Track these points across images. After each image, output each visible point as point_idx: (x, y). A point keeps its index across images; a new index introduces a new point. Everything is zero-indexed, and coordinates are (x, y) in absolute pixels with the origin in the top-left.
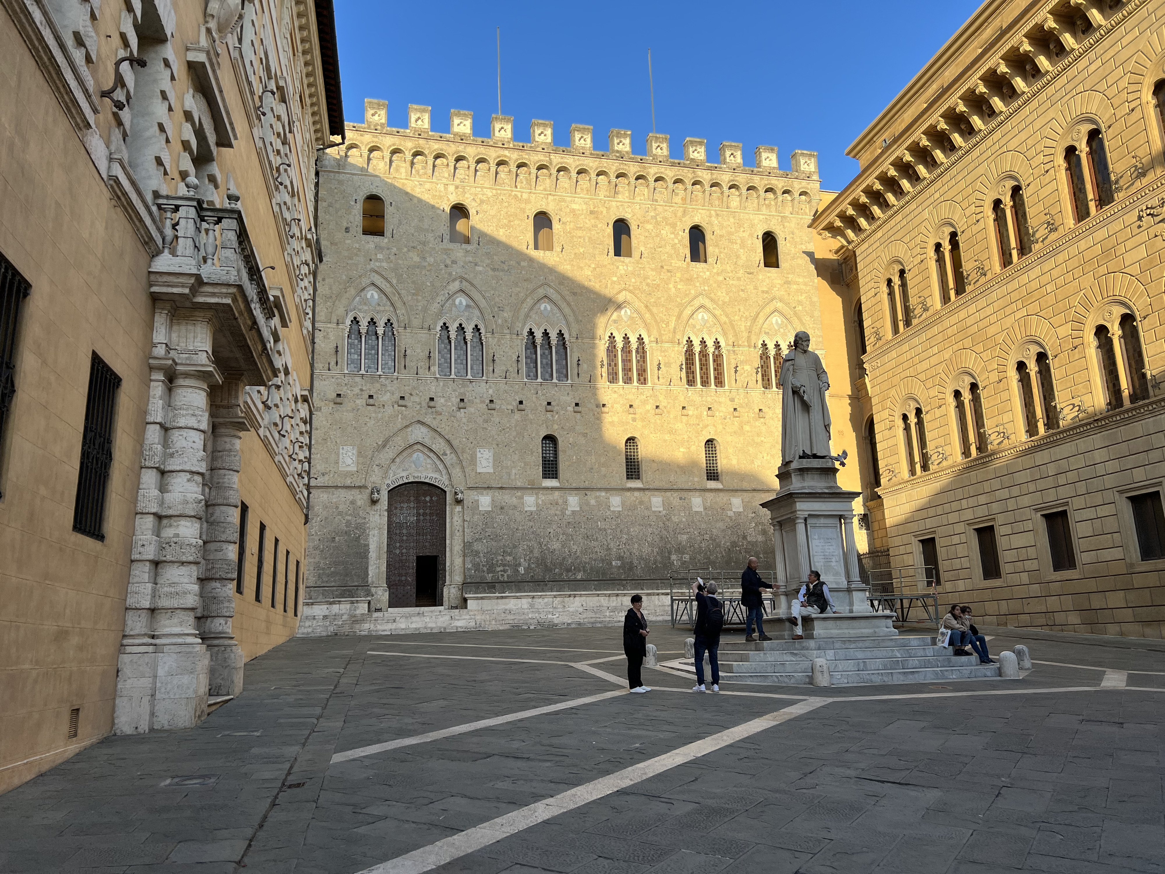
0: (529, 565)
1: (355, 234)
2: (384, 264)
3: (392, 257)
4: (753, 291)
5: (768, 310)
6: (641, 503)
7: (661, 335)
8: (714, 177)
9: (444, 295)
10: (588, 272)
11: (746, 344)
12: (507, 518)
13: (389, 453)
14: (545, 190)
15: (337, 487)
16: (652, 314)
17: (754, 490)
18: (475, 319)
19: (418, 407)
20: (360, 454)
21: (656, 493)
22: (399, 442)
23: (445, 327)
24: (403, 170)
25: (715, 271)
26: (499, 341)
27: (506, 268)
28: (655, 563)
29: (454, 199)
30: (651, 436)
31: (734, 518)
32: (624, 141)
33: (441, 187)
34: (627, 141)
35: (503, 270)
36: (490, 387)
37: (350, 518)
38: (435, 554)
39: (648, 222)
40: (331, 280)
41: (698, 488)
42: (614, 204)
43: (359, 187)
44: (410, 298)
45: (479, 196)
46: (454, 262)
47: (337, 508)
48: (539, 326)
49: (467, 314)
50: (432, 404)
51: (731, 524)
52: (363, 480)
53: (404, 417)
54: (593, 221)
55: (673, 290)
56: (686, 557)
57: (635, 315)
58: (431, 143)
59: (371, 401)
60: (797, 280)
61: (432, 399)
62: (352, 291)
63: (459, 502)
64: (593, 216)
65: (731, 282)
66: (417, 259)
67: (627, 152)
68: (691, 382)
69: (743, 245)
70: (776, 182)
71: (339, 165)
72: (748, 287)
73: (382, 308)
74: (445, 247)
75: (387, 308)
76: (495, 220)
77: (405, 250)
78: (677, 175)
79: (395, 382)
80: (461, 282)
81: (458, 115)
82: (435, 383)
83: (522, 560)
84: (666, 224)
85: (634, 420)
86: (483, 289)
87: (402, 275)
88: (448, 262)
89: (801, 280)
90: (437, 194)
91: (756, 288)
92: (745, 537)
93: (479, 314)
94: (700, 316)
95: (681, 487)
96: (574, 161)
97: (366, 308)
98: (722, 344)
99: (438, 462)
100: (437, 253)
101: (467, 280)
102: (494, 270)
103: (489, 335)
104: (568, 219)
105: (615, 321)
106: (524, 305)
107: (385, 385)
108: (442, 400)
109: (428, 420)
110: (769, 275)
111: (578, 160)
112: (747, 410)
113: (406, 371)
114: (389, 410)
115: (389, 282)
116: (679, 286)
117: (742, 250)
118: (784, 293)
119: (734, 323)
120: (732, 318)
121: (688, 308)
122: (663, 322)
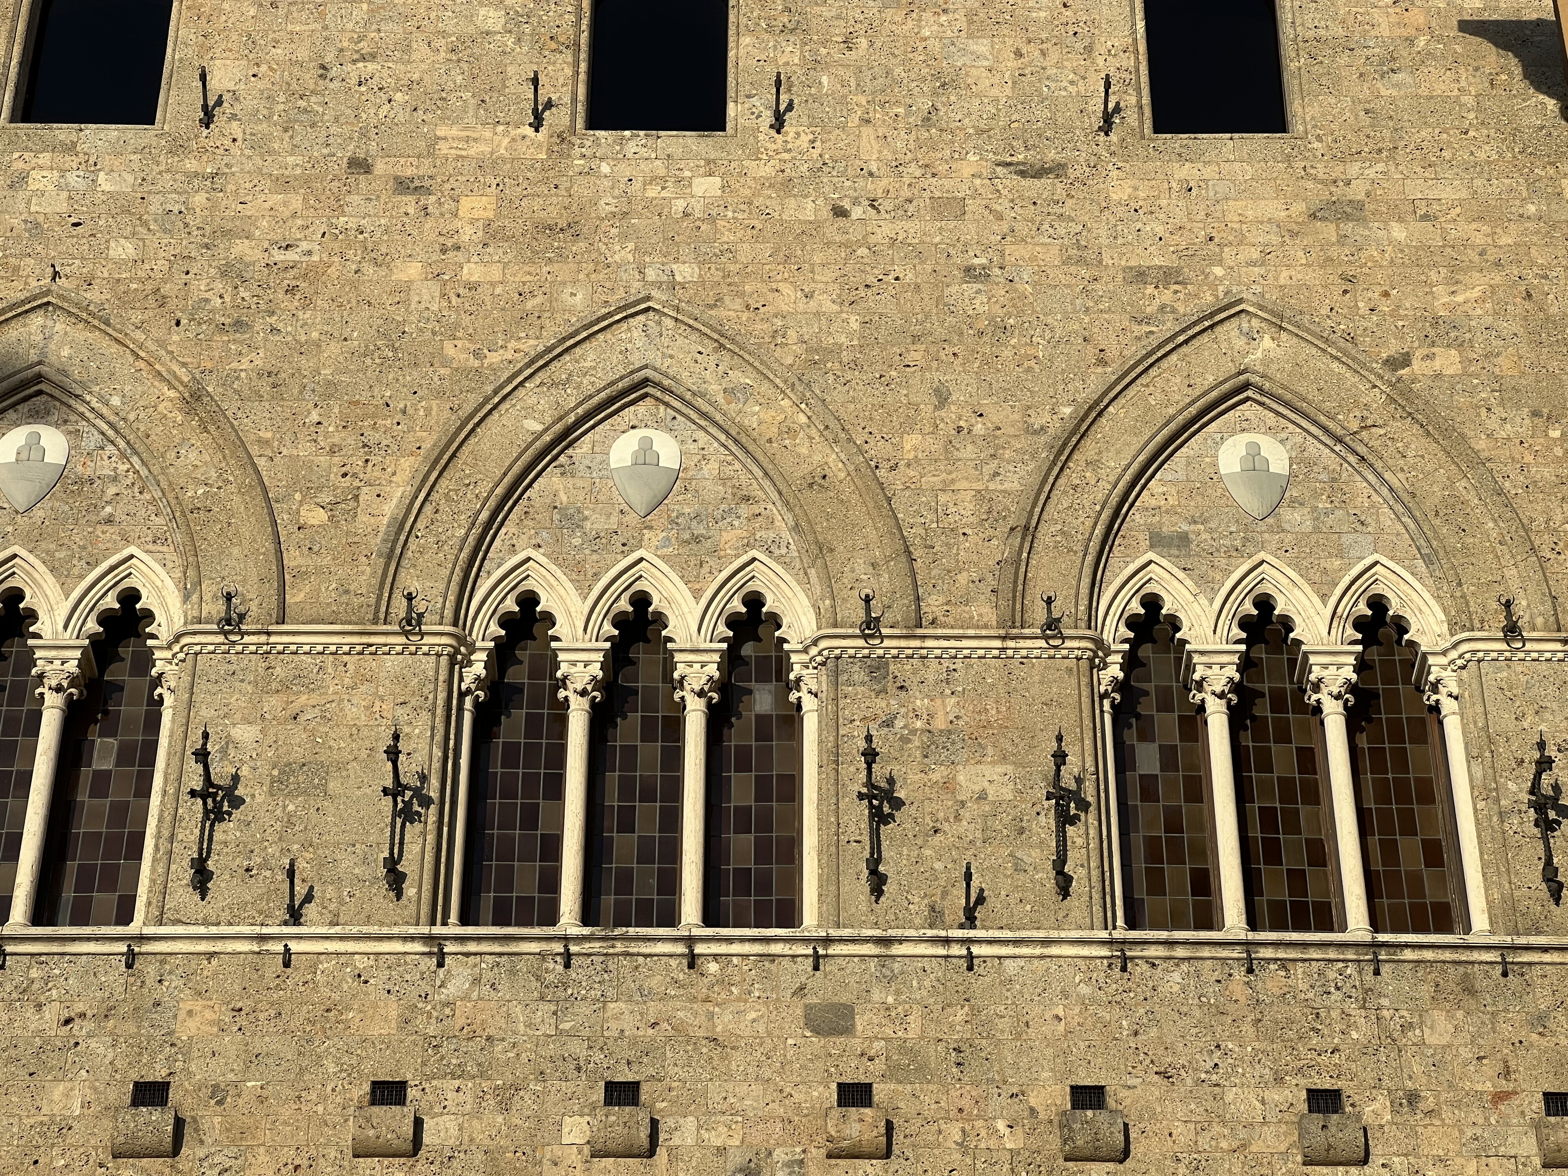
4: (1058, 276)
7: (279, 578)
11: (982, 610)
55: (425, 292)
68: (500, 895)
89: (1449, 191)
91: (1081, 255)
98: (797, 627)
112: (960, 1094)
116: (472, 272)
117: (982, 46)
118: (1313, 277)
119: (895, 481)
120: (877, 449)
121: (529, 395)
122: (310, 492)
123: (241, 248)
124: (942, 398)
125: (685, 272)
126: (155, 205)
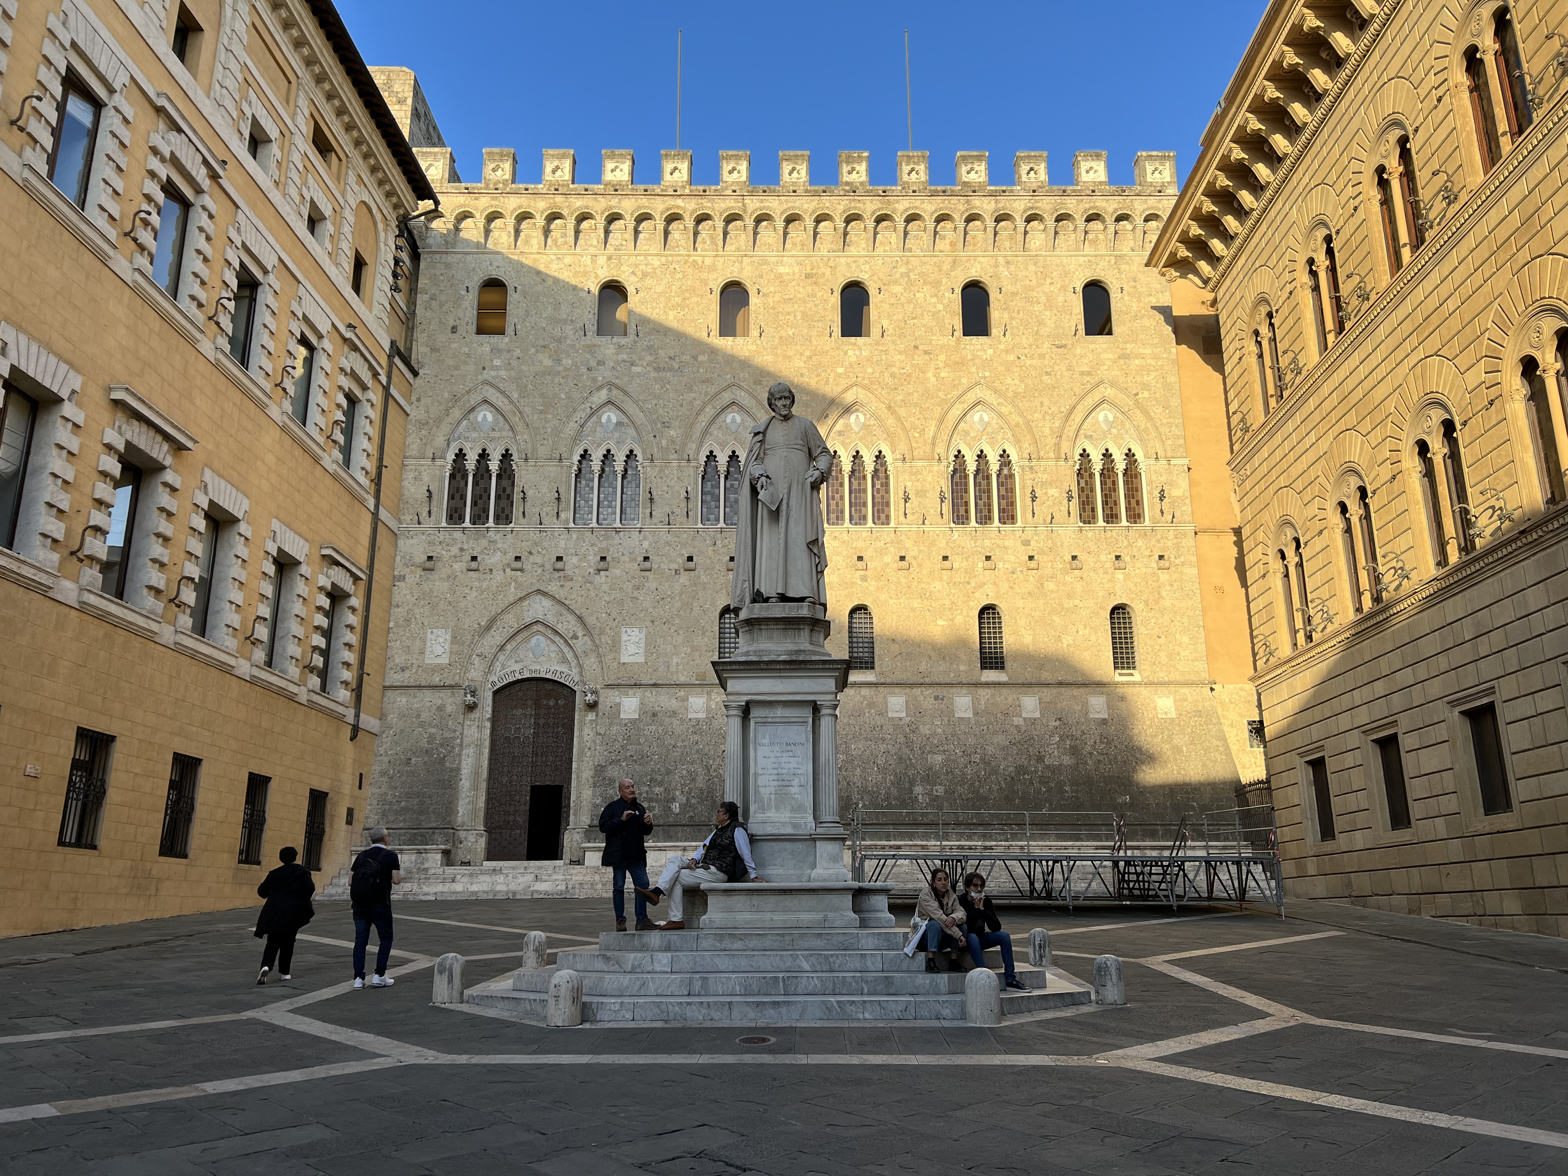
0: (687, 800)
1: (464, 334)
2: (503, 373)
3: (514, 363)
4: (1065, 373)
5: (1090, 401)
6: (871, 705)
7: (912, 449)
8: (1000, 205)
9: (584, 410)
10: (798, 363)
11: (1052, 455)
12: (660, 729)
13: (496, 637)
14: (738, 250)
15: (420, 687)
16: (898, 418)
17: (1060, 684)
18: (629, 441)
19: (540, 570)
20: (454, 637)
21: (897, 690)
22: (511, 621)
23: (585, 455)
24: (534, 242)
25: (1002, 347)
26: (661, 470)
27: (676, 366)
28: (887, 799)
29: (605, 275)
30: (891, 602)
31: (1023, 729)
32: (858, 168)
33: (587, 260)
34: (863, 167)
35: (671, 369)
36: (645, 538)
37: (433, 730)
38: (557, 783)
39: (896, 282)
40: (429, 400)
41: (964, 681)
42: (843, 260)
43: (474, 269)
44: (536, 416)
45: (641, 268)
46: (601, 363)
47: (418, 716)
48: (723, 446)
49: (617, 435)
50: (560, 565)
51: (1018, 738)
52: (457, 677)
53: (519, 586)
54: (809, 289)
55: (933, 379)
56: (940, 790)
57: (872, 422)
58: (572, 199)
59: (474, 565)
60: (1141, 351)
61: (559, 559)
62: (456, 413)
63: (592, 706)
64: (810, 281)
65: (1029, 362)
66: (548, 362)
67: (862, 183)
68: (960, 518)
69: (1050, 304)
70: (1104, 204)
71: (447, 242)
72: (1056, 368)
73: (497, 434)
74: (589, 343)
75: (504, 433)
76: (662, 299)
77: (533, 350)
78: (941, 209)
79: (509, 536)
80: (610, 390)
81: (612, 157)
82: (565, 535)
83: (677, 793)
84: (925, 283)
85: (864, 579)
86: (641, 398)
87: (526, 386)
88: (593, 363)
89: (1148, 351)
90: (582, 269)
91: (1070, 368)
92: (1040, 759)
93: (635, 434)
94: (976, 417)
95: (937, 680)
96: (780, 203)
97: (475, 435)
98: (1014, 457)
99: (566, 650)
100: (577, 351)
101: (617, 387)
102: (658, 369)
103: (647, 463)
104: (772, 289)
105: (840, 433)
106: (701, 418)
107: (494, 542)
108: (575, 560)
109: (552, 588)
110: (1092, 346)
111: (786, 201)
112: (1051, 558)
113: (525, 521)
114: (498, 576)
115: (508, 397)
116: (942, 375)
117: (1048, 313)
118: (1119, 373)
119: (1033, 425)
120: (1029, 417)
121: (957, 406)
122: (915, 429)
123: (894, 369)
124: (1042, 404)
125: (987, 374)
126: (875, 358)
